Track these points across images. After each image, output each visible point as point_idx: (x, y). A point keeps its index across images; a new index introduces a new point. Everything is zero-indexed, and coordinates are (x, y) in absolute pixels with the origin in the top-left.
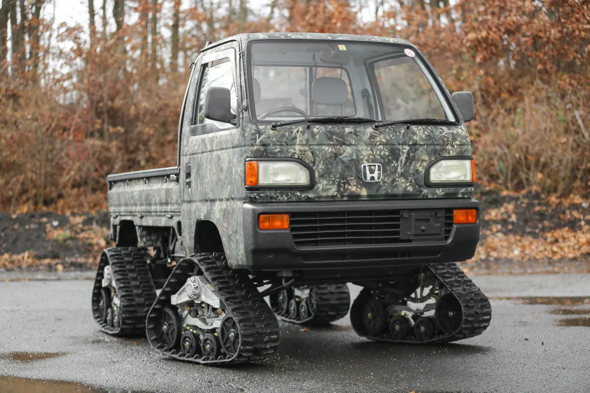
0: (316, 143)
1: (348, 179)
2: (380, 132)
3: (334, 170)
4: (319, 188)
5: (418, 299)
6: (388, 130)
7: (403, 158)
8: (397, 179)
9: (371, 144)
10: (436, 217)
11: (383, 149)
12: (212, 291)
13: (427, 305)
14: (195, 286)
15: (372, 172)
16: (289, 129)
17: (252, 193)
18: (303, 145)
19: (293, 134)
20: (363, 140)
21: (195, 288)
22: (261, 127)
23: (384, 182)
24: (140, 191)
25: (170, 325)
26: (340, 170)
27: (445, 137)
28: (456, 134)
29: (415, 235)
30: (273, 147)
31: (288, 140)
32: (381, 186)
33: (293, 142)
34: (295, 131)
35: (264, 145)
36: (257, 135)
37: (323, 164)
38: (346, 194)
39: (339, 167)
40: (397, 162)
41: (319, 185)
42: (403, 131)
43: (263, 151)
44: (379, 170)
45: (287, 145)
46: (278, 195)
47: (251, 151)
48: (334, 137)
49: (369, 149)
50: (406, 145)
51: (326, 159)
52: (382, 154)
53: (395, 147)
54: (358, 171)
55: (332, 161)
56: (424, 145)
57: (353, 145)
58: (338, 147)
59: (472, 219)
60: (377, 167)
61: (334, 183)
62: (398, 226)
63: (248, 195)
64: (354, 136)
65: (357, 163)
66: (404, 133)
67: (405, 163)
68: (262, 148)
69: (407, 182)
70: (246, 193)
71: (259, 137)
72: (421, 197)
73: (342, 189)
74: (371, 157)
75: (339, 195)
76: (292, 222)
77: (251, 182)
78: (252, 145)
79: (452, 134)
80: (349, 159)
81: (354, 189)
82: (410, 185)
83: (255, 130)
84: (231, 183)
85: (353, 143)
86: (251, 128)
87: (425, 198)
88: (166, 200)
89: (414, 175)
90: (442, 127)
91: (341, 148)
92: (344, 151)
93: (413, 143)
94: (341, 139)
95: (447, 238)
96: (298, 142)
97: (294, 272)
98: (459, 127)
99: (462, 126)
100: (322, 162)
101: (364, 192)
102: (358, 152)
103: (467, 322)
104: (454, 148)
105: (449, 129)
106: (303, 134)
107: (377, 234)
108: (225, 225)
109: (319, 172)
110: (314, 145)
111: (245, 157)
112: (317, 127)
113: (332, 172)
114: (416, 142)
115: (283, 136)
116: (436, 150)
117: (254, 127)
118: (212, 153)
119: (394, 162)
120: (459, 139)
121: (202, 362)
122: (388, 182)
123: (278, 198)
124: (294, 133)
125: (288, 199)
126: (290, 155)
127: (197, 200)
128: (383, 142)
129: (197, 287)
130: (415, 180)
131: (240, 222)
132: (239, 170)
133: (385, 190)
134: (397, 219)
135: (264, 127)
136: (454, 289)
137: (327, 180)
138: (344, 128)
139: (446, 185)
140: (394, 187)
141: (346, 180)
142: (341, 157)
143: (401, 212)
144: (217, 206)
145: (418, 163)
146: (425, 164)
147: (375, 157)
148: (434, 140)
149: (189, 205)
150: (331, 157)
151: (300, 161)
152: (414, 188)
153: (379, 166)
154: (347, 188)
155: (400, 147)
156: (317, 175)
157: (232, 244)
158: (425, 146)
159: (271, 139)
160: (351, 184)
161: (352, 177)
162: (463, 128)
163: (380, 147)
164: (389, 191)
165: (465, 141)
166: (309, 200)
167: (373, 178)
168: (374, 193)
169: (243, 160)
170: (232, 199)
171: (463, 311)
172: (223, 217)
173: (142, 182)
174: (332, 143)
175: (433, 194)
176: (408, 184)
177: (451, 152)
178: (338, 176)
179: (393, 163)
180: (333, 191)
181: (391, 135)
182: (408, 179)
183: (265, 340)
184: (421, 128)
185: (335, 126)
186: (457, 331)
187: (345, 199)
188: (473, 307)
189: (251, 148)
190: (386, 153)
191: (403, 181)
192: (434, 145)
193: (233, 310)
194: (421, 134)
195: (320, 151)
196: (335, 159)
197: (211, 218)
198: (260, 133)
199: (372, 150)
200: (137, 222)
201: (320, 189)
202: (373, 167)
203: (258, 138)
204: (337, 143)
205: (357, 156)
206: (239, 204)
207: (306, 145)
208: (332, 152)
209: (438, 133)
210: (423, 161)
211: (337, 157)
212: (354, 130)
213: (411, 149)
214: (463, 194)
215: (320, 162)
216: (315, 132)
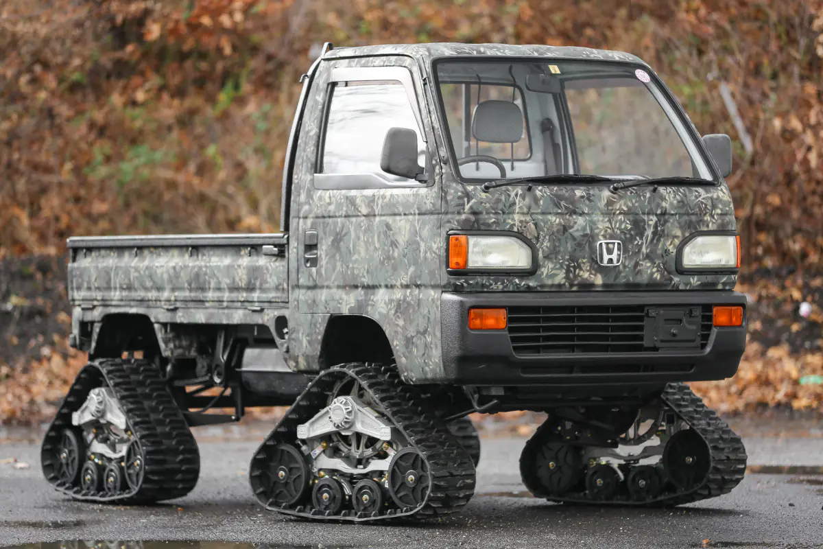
0: (539, 211)
1: (580, 261)
2: (620, 196)
3: (562, 249)
4: (542, 273)
5: (630, 440)
6: (629, 193)
7: (649, 232)
8: (641, 262)
9: (609, 213)
10: (691, 316)
11: (624, 220)
12: (376, 417)
13: (646, 449)
14: (348, 410)
15: (610, 252)
16: (505, 191)
17: (458, 279)
18: (523, 214)
19: (511, 199)
20: (599, 209)
21: (347, 413)
22: (470, 188)
23: (625, 267)
24: (174, 268)
25: (291, 469)
26: (570, 249)
27: (702, 203)
28: (716, 199)
29: (662, 341)
30: (486, 217)
31: (505, 206)
32: (620, 272)
33: (511, 210)
34: (513, 194)
35: (474, 213)
36: (466, 199)
37: (549, 241)
38: (576, 282)
39: (569, 245)
40: (641, 238)
41: (543, 270)
42: (648, 195)
43: (474, 222)
44: (619, 249)
45: (504, 213)
46: (491, 282)
47: (458, 221)
48: (563, 203)
49: (606, 219)
50: (653, 214)
51: (553, 234)
52: (623, 227)
53: (637, 217)
54: (592, 250)
55: (560, 237)
56: (676, 214)
57: (587, 214)
58: (567, 217)
59: (736, 320)
60: (616, 245)
61: (562, 267)
62: (641, 328)
63: (452, 281)
64: (587, 202)
65: (591, 239)
66: (650, 198)
67: (652, 240)
68: (472, 218)
69: (654, 267)
70: (449, 278)
71: (468, 203)
72: (669, 288)
73: (571, 275)
74: (609, 231)
75: (567, 284)
76: (510, 320)
77: (457, 264)
78: (459, 213)
79: (712, 198)
80: (581, 233)
81: (586, 275)
82: (658, 271)
83: (462, 192)
84: (415, 262)
85: (586, 212)
86: (455, 190)
87: (675, 289)
88: (249, 282)
89: (663, 256)
90: (697, 189)
91: (571, 218)
92: (575, 223)
93: (662, 211)
94: (571, 207)
95: (703, 346)
96: (517, 210)
97: (506, 389)
98: (719, 188)
99: (722, 187)
100: (547, 237)
101: (599, 280)
102: (593, 224)
103: (717, 470)
104: (714, 218)
105: (707, 192)
106: (524, 199)
107: (614, 338)
108: (401, 322)
109: (543, 251)
110: (537, 214)
111: (448, 230)
112: (540, 188)
113: (559, 251)
114: (666, 210)
115: (498, 201)
116: (691, 221)
117: (460, 187)
118: (372, 219)
119: (638, 238)
120: (720, 206)
121: (356, 519)
122: (630, 266)
123: (491, 287)
124: (512, 196)
125: (504, 287)
126: (508, 227)
127: (331, 285)
128: (623, 209)
129: (350, 412)
130: (664, 264)
131: (435, 319)
132: (435, 246)
133: (625, 277)
134: (641, 319)
135: (472, 187)
136: (695, 422)
137: (553, 263)
138: (573, 190)
139: (702, 272)
140: (637, 274)
141: (577, 262)
142: (570, 231)
143: (646, 309)
144: (381, 295)
145: (668, 240)
146: (677, 242)
147: (613, 231)
148: (688, 208)
149: (310, 293)
150: (558, 231)
151: (520, 236)
152: (662, 275)
153: (619, 244)
154: (578, 273)
155: (646, 218)
156: (541, 255)
157: (415, 350)
158: (677, 216)
159: (483, 204)
160: (584, 268)
161: (584, 258)
162: (725, 191)
163: (620, 217)
164: (631, 279)
165: (727, 209)
166: (529, 290)
167: (611, 261)
168: (611, 281)
169: (445, 233)
170: (418, 286)
171: (711, 454)
172: (396, 312)
173: (176, 252)
174: (560, 211)
175: (686, 284)
176: (655, 270)
177: (710, 225)
178: (567, 257)
179: (636, 239)
180: (560, 278)
181: (634, 201)
182: (655, 263)
183: (458, 486)
184: (670, 190)
185: (562, 188)
186: (700, 486)
187: (575, 289)
188: (723, 449)
189: (458, 217)
190: (628, 226)
191: (649, 264)
192: (688, 214)
193: (418, 442)
194: (671, 198)
195: (546, 223)
196: (564, 233)
197: (367, 313)
198: (468, 196)
199: (609, 221)
200: (158, 315)
201: (545, 275)
202: (611, 246)
203: (466, 204)
204: (566, 212)
205: (592, 230)
206: (432, 293)
207: (528, 213)
208: (560, 223)
209: (693, 198)
210: (676, 237)
211: (567, 231)
212: (587, 194)
213: (659, 220)
214: (724, 284)
215: (545, 237)
216: (539, 196)
